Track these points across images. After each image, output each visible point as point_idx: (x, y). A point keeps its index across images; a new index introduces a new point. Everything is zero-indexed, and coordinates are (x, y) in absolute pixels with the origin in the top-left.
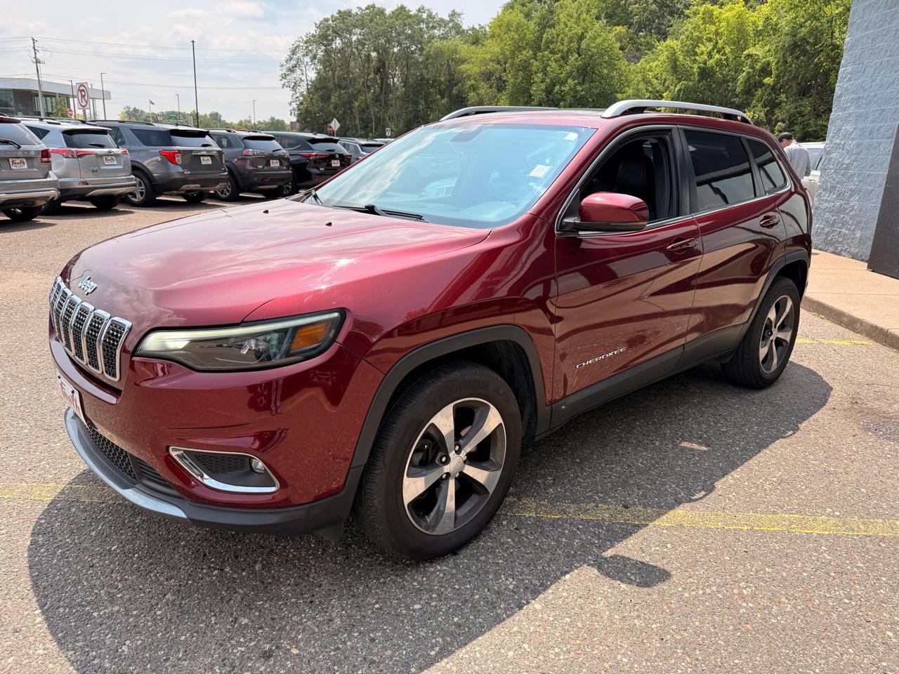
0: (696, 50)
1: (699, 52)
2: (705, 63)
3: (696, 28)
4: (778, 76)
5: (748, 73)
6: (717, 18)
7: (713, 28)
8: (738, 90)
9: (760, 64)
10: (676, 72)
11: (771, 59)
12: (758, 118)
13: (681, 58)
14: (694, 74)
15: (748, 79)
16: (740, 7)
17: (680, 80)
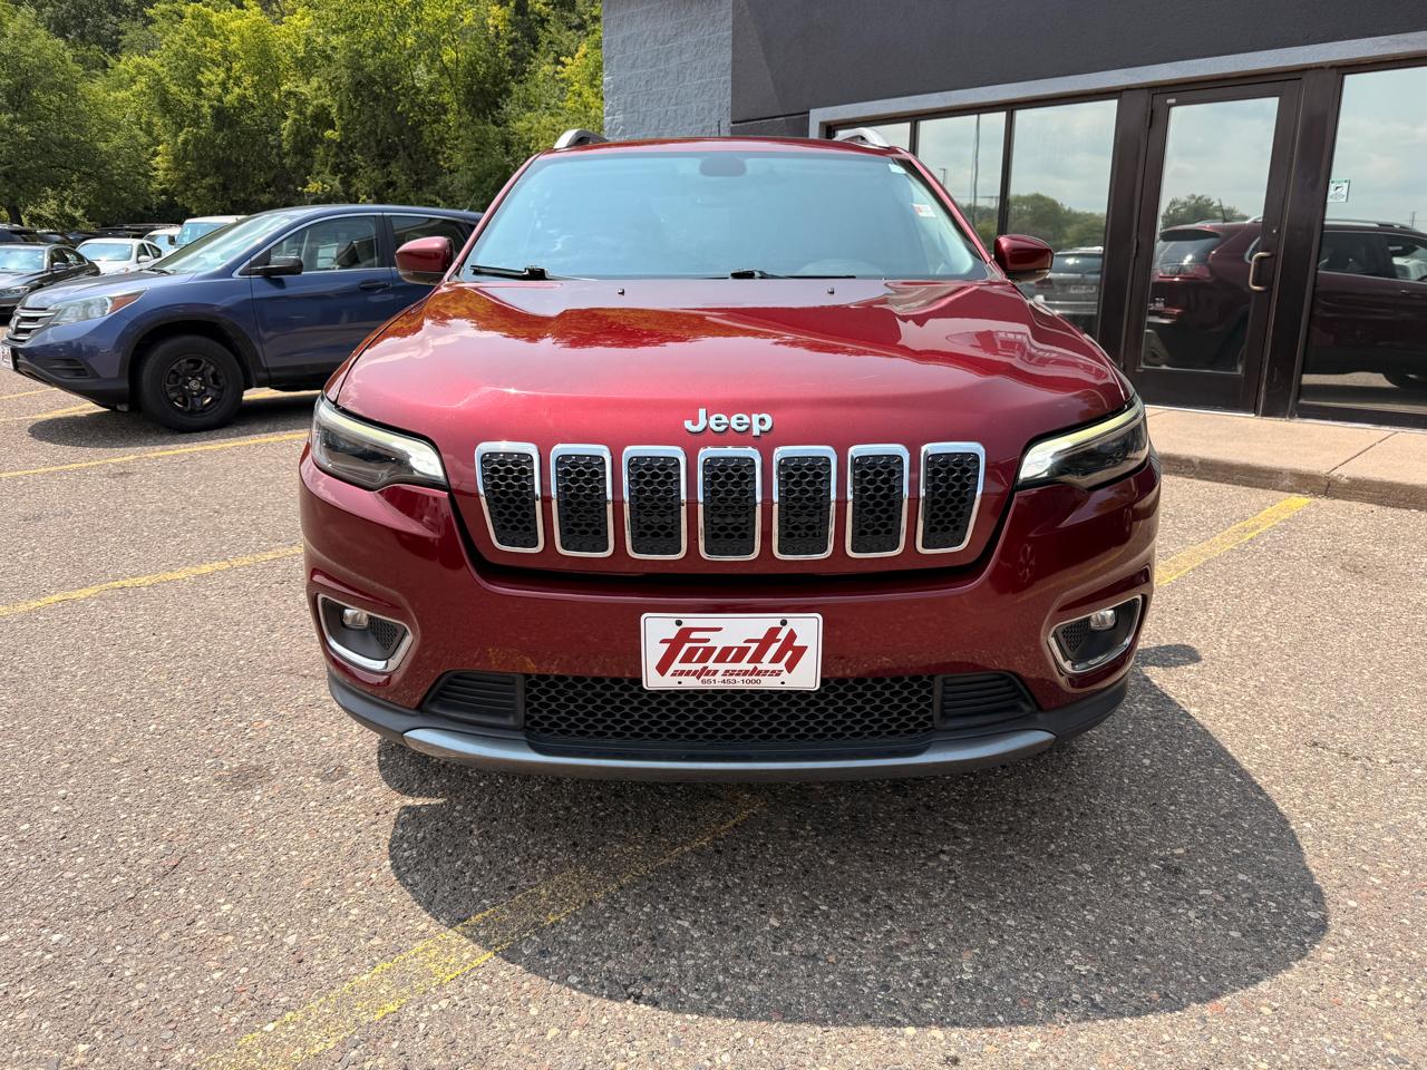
0: (199, 77)
1: (204, 82)
2: (220, 101)
3: (189, 40)
4: (344, 128)
5: (295, 120)
6: (219, 27)
7: (217, 45)
8: (286, 146)
9: (311, 108)
10: (168, 112)
11: (328, 101)
12: (331, 190)
13: (174, 89)
14: (204, 117)
15: (298, 131)
16: (254, 13)
17: (180, 127)
